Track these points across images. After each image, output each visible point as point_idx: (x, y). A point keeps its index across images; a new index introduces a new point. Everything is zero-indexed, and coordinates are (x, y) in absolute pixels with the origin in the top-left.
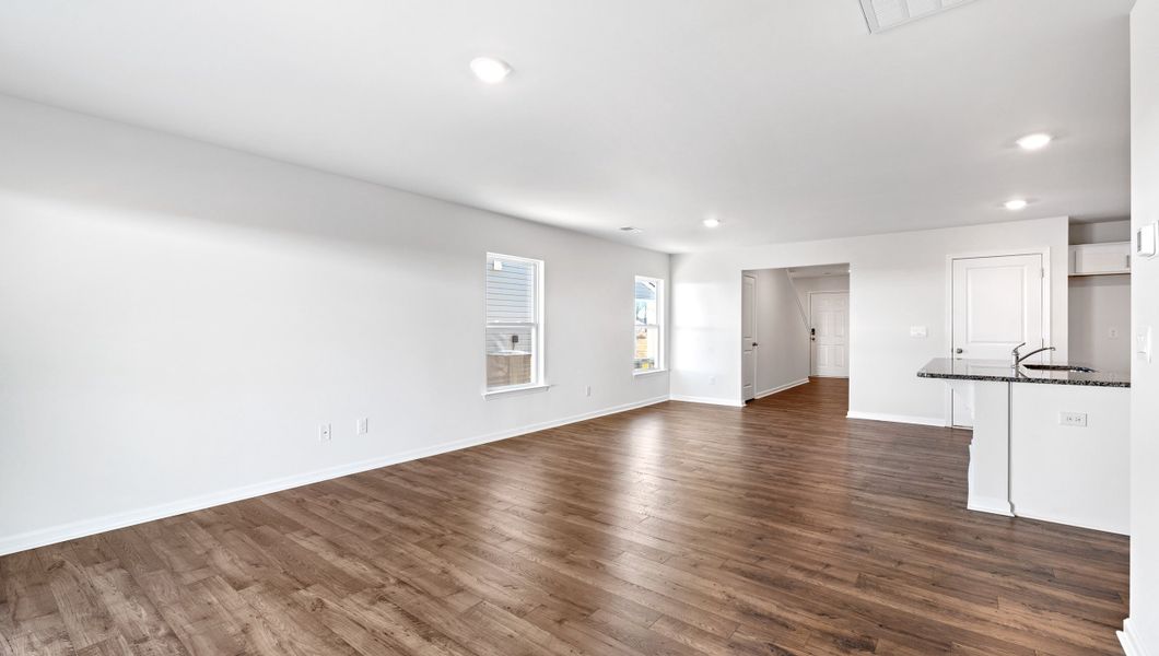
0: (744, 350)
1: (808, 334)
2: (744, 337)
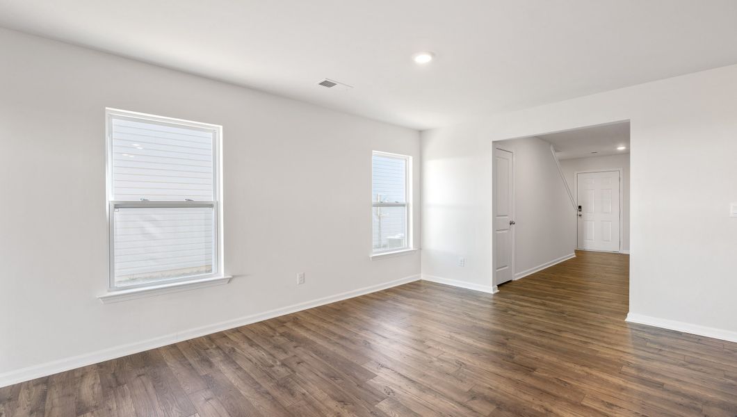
0: (496, 229)
1: (575, 211)
2: (496, 215)
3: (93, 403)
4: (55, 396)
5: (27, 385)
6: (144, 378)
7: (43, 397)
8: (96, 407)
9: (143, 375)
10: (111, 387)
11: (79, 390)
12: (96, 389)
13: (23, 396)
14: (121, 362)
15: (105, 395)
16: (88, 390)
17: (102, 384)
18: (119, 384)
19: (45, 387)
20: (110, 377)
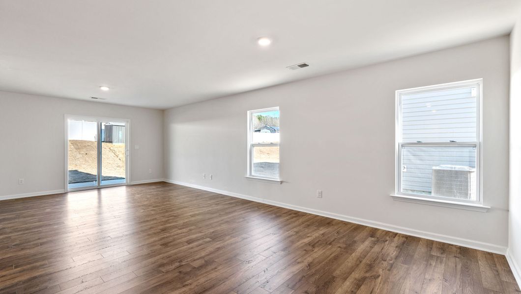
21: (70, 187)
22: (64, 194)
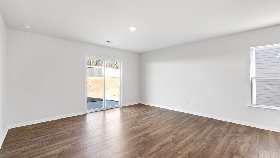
3: (240, 133)
4: (233, 127)
5: (228, 123)
6: (258, 135)
7: (231, 126)
8: (240, 134)
9: (258, 134)
10: (247, 132)
11: (239, 129)
12: (243, 131)
13: (227, 124)
14: (253, 128)
15: (244, 133)
16: (240, 130)
17: (245, 131)
18: (249, 132)
19: (231, 125)
20: (248, 130)
21: (88, 111)
22: (85, 115)
